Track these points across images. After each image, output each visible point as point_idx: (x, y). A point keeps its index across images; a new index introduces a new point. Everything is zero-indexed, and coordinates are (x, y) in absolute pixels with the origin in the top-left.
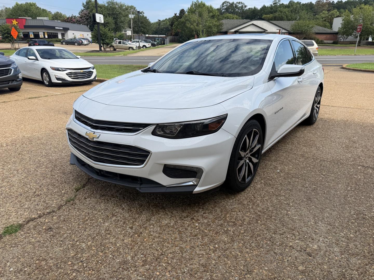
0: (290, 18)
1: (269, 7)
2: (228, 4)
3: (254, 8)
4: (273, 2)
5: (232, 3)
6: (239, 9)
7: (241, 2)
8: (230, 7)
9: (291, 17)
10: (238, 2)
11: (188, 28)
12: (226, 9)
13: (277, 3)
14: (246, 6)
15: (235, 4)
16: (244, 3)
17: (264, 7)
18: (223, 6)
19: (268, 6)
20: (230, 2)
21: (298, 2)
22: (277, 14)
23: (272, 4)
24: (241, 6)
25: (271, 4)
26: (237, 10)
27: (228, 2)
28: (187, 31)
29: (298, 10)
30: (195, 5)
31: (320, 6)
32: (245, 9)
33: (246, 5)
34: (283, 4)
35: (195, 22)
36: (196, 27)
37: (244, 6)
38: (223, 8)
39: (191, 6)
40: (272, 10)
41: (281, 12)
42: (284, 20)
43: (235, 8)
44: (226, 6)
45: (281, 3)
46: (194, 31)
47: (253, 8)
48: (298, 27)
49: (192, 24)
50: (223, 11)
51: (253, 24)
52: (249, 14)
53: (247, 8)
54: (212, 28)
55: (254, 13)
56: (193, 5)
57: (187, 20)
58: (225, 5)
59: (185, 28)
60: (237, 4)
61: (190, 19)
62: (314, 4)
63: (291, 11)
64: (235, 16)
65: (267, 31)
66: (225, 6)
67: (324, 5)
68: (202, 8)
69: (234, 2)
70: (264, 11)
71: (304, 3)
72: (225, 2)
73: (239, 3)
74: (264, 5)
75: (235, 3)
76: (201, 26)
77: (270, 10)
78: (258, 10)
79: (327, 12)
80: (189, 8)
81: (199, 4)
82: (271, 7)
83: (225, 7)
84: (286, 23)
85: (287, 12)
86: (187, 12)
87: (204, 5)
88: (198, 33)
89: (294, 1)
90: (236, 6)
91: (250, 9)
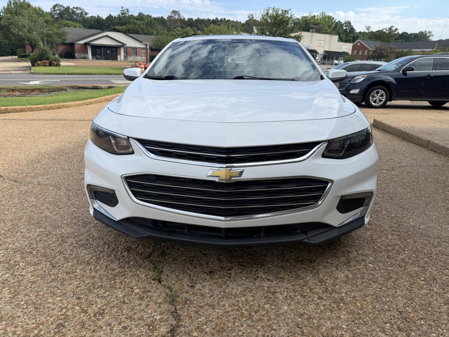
0: (146, 31)
1: (117, 17)
2: (62, 8)
3: (98, 16)
4: (121, 12)
5: (67, 7)
6: (77, 16)
7: (80, 8)
8: (65, 13)
9: (148, 32)
10: (75, 7)
11: (14, 34)
12: (59, 14)
13: (126, 13)
14: (86, 14)
15: (72, 9)
16: (83, 10)
17: (110, 18)
18: (54, 11)
19: (115, 16)
20: (64, 6)
21: (148, 15)
22: (130, 27)
23: (120, 14)
24: (80, 12)
25: (118, 14)
26: (75, 17)
27: (61, 6)
28: (13, 38)
29: (153, 23)
30: (13, 3)
31: (172, 22)
32: (86, 16)
33: (86, 12)
34: (132, 15)
35: (25, 27)
36: (28, 34)
37: (84, 13)
38: (56, 12)
39: (8, 5)
40: (121, 22)
41: (135, 24)
42: (140, 34)
43: (73, 14)
44: (59, 10)
45: (130, 14)
46: (24, 40)
47: (96, 16)
48: (160, 43)
49: (21, 30)
50: (56, 16)
51: (107, 36)
52: (92, 23)
53: (89, 16)
54: (53, 37)
55: (99, 23)
56: (11, 4)
57: (12, 24)
58: (57, 8)
59: (10, 35)
60: (74, 10)
61: (16, 22)
62: (166, 19)
63: (146, 24)
64: (78, 25)
65: (126, 45)
66: (57, 10)
67: (176, 21)
68: (26, 9)
69: (69, 6)
70: (111, 21)
71: (155, 17)
72: (57, 5)
73: (77, 8)
74: (110, 15)
75: (71, 7)
76: (35, 33)
77: (119, 21)
78: (103, 19)
79: (180, 29)
80: (4, 7)
81: (20, 3)
82: (119, 18)
83: (58, 12)
84: (145, 37)
85: (142, 25)
86: (3, 13)
87: (29, 5)
88: (31, 42)
89: (143, 13)
90: (73, 12)
91: (92, 17)
